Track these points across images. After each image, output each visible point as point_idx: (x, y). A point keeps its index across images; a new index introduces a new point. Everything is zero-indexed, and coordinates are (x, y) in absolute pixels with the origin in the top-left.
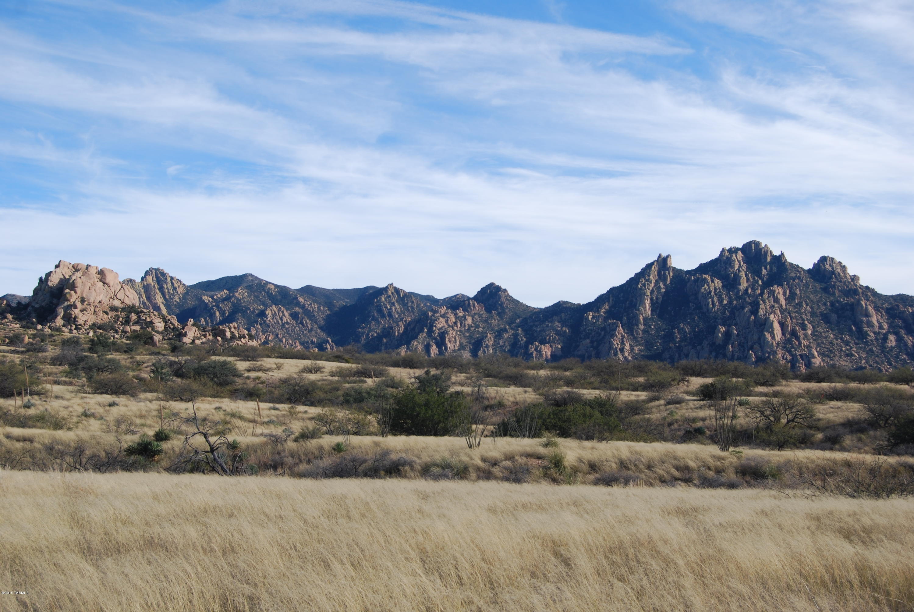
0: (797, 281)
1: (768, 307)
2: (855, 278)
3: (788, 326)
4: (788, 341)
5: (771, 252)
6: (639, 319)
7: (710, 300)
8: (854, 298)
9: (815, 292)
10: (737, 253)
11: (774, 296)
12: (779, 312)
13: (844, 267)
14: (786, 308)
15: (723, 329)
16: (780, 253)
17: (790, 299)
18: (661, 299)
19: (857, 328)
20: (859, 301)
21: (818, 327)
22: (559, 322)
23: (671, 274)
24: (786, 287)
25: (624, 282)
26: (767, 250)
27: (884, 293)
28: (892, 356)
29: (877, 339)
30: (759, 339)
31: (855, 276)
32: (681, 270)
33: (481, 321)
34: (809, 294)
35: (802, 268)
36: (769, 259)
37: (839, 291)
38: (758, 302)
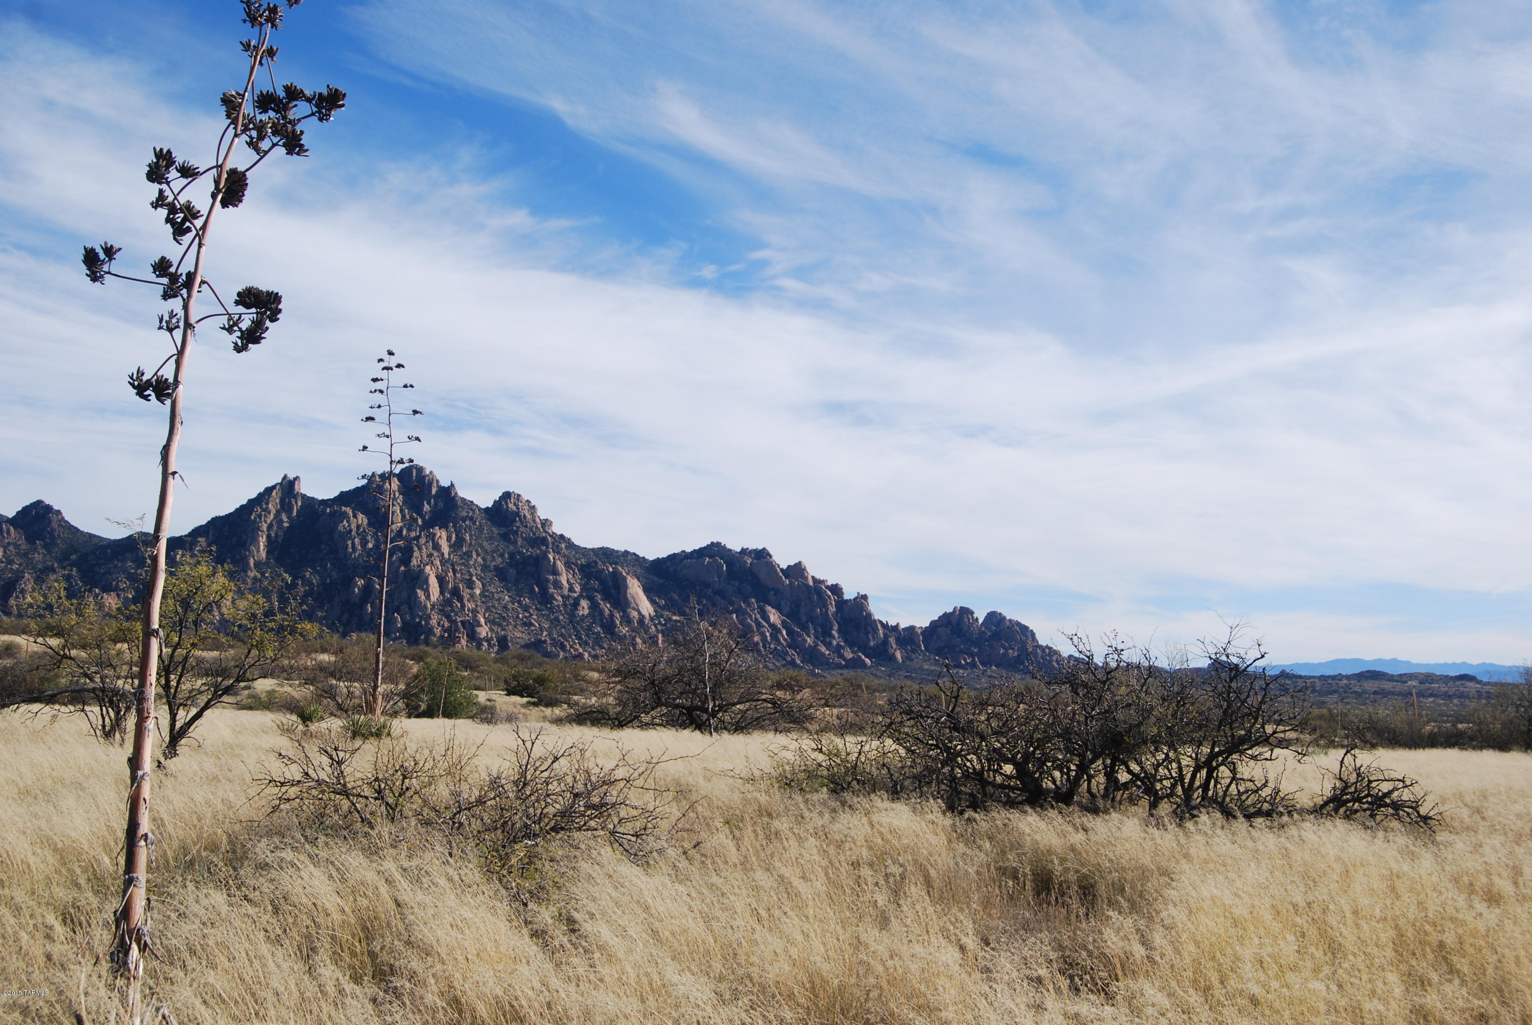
0: (467, 523)
1: (425, 556)
2: (546, 523)
3: (449, 581)
4: (448, 602)
5: (437, 481)
6: (248, 563)
7: (349, 542)
8: (540, 549)
9: (491, 538)
10: (391, 480)
11: (433, 541)
12: (438, 563)
13: (534, 507)
14: (449, 559)
15: (361, 582)
16: (449, 484)
17: (456, 546)
18: (282, 538)
19: (540, 590)
20: (545, 555)
21: (490, 586)
22: (133, 561)
23: (300, 503)
24: (452, 530)
25: (232, 510)
26: (432, 479)
27: (582, 545)
28: (582, 628)
29: (565, 605)
30: (409, 598)
31: (546, 520)
32: (313, 498)
33: (18, 554)
34: (483, 541)
35: (477, 505)
36: (434, 491)
37: (523, 539)
38: (412, 548)
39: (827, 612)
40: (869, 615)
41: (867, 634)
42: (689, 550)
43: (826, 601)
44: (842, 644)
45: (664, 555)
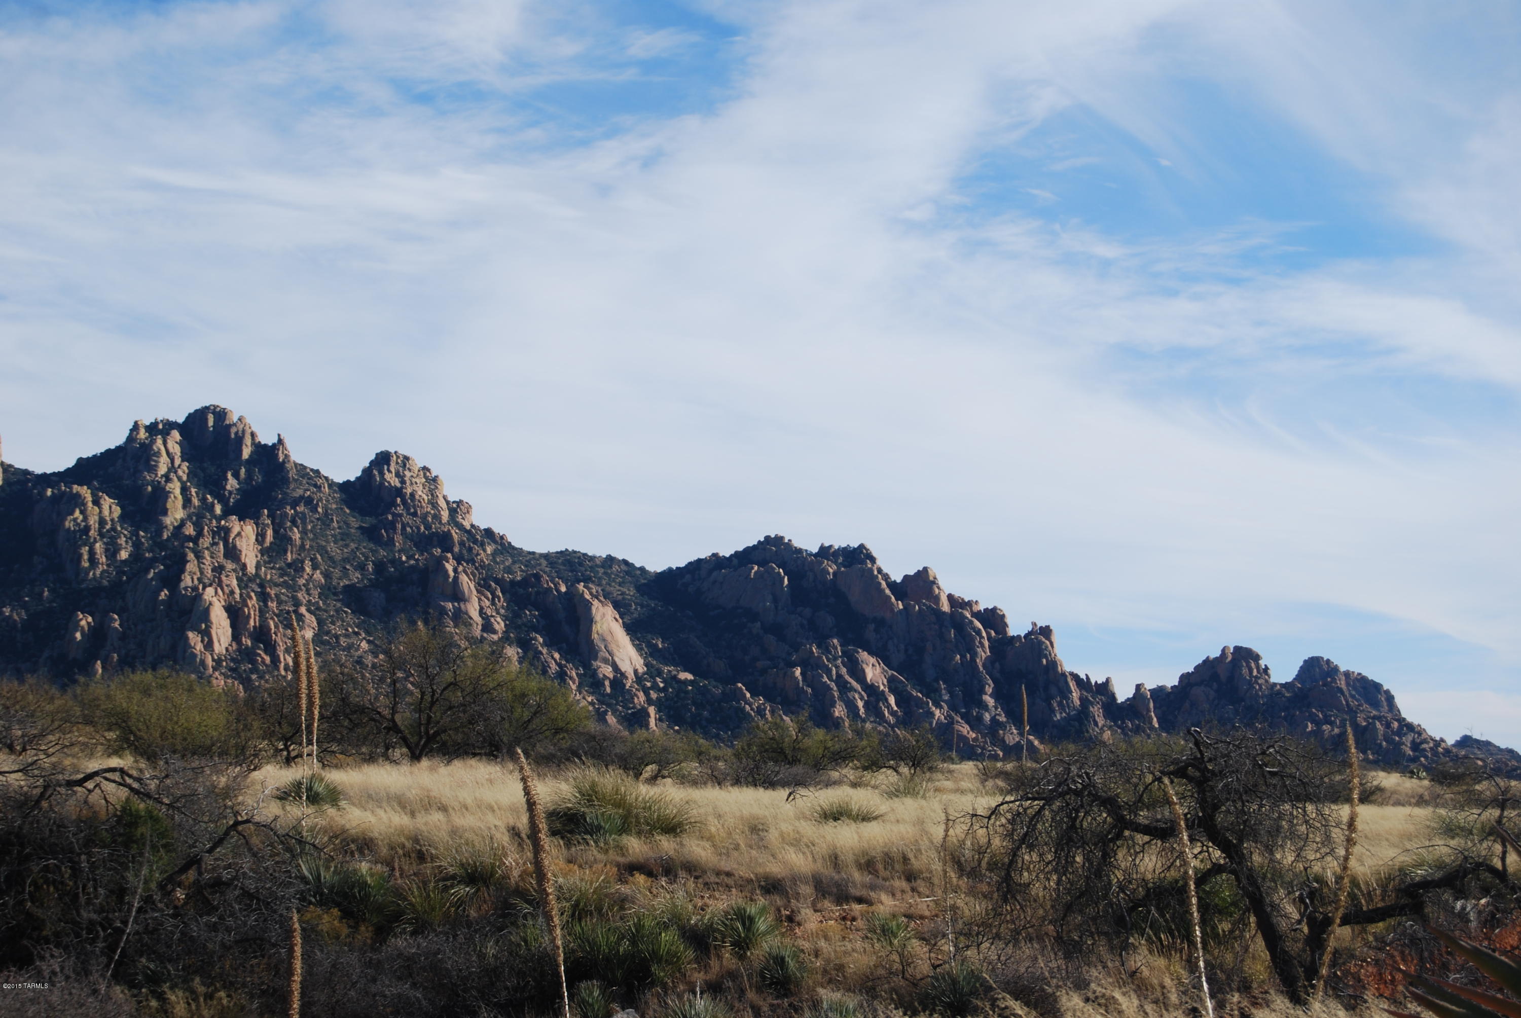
0: (301, 509)
1: (207, 570)
2: (457, 508)
3: (249, 616)
4: (248, 655)
5: (253, 435)
7: (85, 550)
8: (434, 554)
9: (343, 537)
10: (168, 434)
11: (226, 541)
12: (235, 582)
13: (435, 479)
14: (257, 575)
15: (85, 621)
16: (275, 440)
17: (272, 552)
19: (428, 629)
20: (439, 563)
21: (333, 623)
24: (268, 522)
26: (244, 431)
27: (527, 548)
30: (173, 646)
31: (459, 503)
32: (26, 472)
34: (327, 542)
35: (326, 478)
36: (246, 453)
37: (406, 536)
38: (185, 555)
39: (973, 660)
40: (1053, 664)
41: (1048, 699)
42: (726, 552)
43: (973, 640)
44: (1002, 718)
45: (681, 562)
